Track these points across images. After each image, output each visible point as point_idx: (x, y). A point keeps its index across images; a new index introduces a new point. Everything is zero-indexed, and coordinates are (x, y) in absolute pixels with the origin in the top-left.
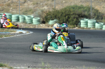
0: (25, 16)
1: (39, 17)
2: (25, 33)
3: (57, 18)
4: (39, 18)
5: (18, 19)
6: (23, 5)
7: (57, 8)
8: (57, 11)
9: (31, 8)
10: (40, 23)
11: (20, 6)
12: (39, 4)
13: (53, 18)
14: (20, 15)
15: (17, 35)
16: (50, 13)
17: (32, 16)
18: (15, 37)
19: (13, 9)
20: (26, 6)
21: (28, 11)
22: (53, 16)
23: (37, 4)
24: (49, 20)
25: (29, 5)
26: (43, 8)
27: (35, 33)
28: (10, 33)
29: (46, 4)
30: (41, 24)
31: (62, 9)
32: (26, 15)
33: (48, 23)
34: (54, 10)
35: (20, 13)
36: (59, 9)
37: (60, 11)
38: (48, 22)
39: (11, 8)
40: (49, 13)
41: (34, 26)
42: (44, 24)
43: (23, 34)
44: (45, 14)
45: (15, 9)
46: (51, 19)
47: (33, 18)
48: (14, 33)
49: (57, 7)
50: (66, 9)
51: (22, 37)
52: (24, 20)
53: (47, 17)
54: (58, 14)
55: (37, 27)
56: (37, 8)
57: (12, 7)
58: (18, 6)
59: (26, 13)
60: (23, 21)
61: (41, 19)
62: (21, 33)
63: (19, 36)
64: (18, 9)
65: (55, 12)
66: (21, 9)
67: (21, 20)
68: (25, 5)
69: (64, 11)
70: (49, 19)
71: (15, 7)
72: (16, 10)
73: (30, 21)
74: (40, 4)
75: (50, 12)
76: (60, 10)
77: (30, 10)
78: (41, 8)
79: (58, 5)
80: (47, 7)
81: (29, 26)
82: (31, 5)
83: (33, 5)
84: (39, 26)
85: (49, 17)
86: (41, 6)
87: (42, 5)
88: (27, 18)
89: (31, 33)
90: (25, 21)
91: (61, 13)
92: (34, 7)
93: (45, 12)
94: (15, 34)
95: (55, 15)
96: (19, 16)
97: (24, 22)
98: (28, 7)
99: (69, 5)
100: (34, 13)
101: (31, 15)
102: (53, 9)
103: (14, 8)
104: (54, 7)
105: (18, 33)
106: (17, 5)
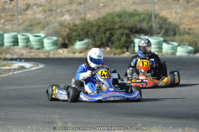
0: (28, 35)
1: (56, 36)
2: (29, 67)
3: (90, 36)
4: (55, 38)
5: (16, 40)
6: (23, 13)
7: (89, 18)
8: (88, 23)
9: (40, 19)
10: (58, 46)
11: (19, 17)
12: (54, 12)
13: (82, 37)
14: (19, 32)
15: (15, 72)
16: (76, 28)
17: (43, 35)
18: (11, 75)
19: (6, 23)
20: (29, 17)
21: (34, 25)
22: (81, 33)
23: (51, 10)
24: (75, 40)
25: (35, 13)
26: (62, 19)
27: (47, 67)
28: (2, 68)
29: (68, 11)
30: (60, 48)
31: (99, 19)
32: (31, 34)
33: (73, 47)
34: (83, 22)
35: (19, 29)
36: (92, 20)
37: (94, 23)
38: (72, 44)
39: (2, 21)
40: (74, 28)
41: (47, 54)
42: (65, 50)
43: (26, 70)
44: (67, 30)
45: (10, 22)
46: (79, 38)
47: (45, 37)
48: (9, 68)
49: (88, 16)
50: (106, 18)
51: (24, 76)
52: (27, 42)
53: (70, 36)
54: (92, 29)
55: (51, 56)
56: (52, 18)
57: (3, 19)
58: (14, 16)
59: (30, 28)
60: (25, 44)
61: (60, 39)
62: (22, 68)
63: (18, 73)
64: (15, 22)
65: (85, 24)
66: (20, 21)
67: (22, 42)
68: (28, 14)
69: (102, 22)
70: (74, 38)
71: (9, 18)
72: (11, 24)
73: (38, 43)
74: (56, 10)
75: (76, 25)
76: (95, 20)
77: (39, 24)
78: (59, 19)
79: (91, 12)
80: (69, 16)
81: (37, 53)
82: (40, 13)
83: (43, 13)
84: (57, 52)
85: (75, 36)
86: (59, 15)
87: (61, 12)
88: (32, 38)
89: (41, 66)
90: (29, 44)
91: (97, 27)
92: (45, 18)
93: (66, 27)
94: (10, 70)
95: (85, 30)
96: (17, 35)
97: (27, 46)
98: (33, 17)
99: (112, 11)
100: (46, 28)
101: (39, 33)
102: (81, 19)
103: (8, 21)
104: (83, 15)
105: (16, 67)
106: (13, 14)
